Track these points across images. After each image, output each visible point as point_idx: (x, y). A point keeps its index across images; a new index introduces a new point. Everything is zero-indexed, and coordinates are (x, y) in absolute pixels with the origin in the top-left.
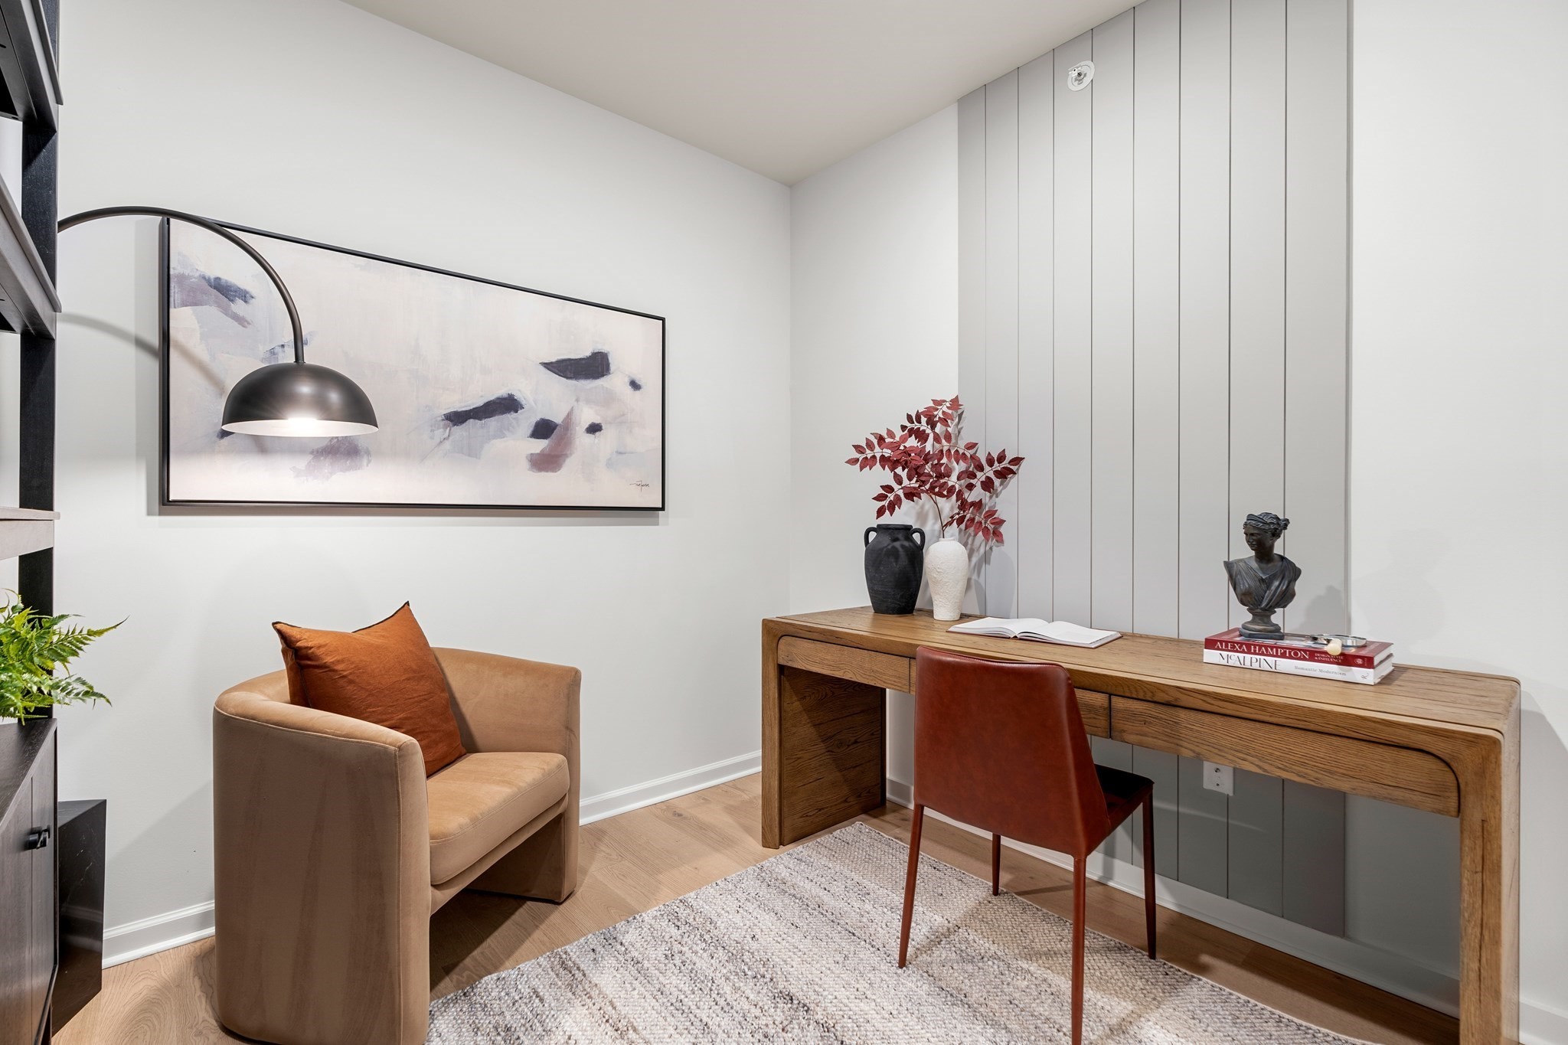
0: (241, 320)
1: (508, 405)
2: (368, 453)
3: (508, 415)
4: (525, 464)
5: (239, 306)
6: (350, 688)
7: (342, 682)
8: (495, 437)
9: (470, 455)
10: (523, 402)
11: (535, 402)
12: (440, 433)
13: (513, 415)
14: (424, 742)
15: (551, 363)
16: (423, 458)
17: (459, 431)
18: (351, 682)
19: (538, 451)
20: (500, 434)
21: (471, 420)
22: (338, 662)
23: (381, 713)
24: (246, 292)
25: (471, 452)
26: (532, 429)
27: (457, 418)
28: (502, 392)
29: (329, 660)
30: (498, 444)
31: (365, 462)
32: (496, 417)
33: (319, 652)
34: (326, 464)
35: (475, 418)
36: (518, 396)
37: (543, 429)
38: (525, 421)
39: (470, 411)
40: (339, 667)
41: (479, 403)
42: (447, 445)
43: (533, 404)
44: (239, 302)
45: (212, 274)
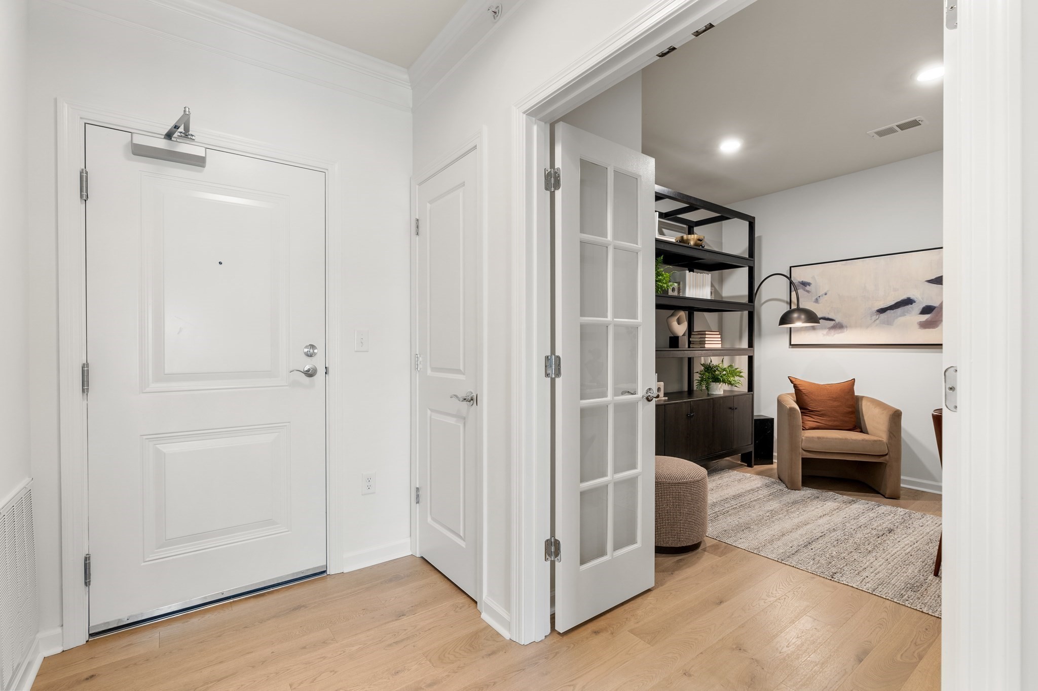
0: (808, 292)
1: (908, 302)
2: (847, 327)
3: (907, 306)
4: (917, 326)
5: (808, 288)
6: (806, 397)
7: (803, 395)
8: (900, 316)
9: (888, 325)
10: (915, 300)
11: (923, 299)
12: (874, 317)
13: (910, 306)
14: (802, 411)
15: (932, 280)
16: (868, 327)
17: (883, 316)
18: (806, 395)
19: (924, 320)
20: (903, 315)
21: (889, 311)
22: (804, 389)
23: (814, 406)
24: (809, 283)
25: (889, 323)
26: (920, 310)
27: (882, 311)
28: (904, 297)
29: (801, 388)
30: (902, 319)
31: (845, 330)
32: (901, 308)
33: (798, 386)
34: (832, 331)
35: (890, 310)
36: (912, 297)
37: (927, 310)
38: (917, 307)
39: (888, 307)
40: (803, 391)
41: (893, 303)
42: (878, 322)
43: (922, 300)
44: (808, 286)
45: (801, 280)
